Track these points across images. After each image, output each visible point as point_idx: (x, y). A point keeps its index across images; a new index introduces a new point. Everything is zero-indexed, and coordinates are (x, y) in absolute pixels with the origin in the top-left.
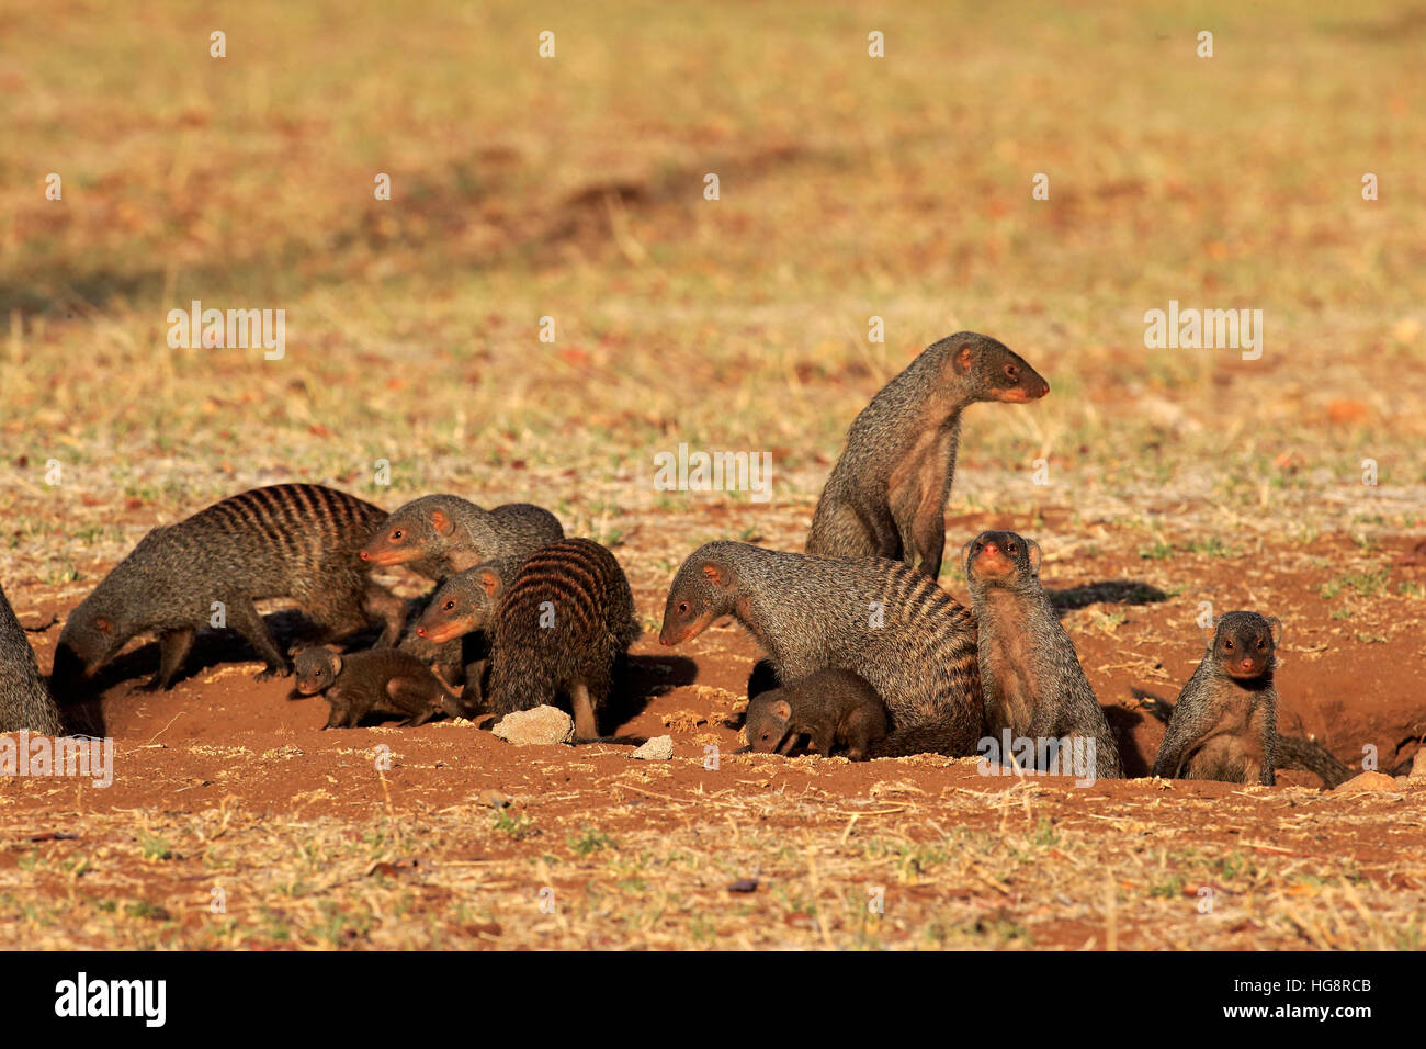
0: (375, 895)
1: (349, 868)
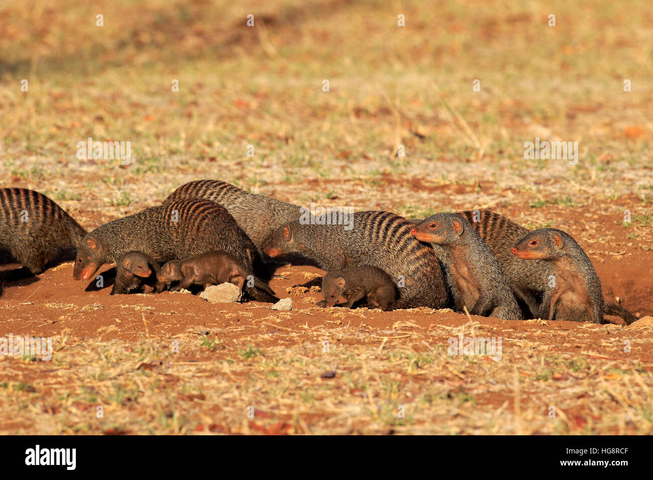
0: (141, 380)
1: (127, 365)
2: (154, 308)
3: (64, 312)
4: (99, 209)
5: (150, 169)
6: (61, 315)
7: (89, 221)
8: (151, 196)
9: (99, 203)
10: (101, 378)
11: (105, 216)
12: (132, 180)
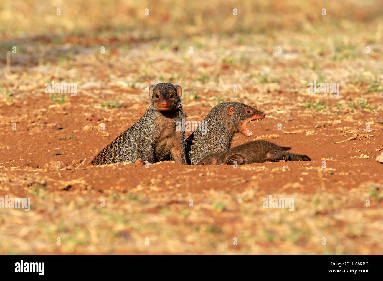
2: (334, 170)
3: (255, 173)
4: (297, 90)
5: (346, 56)
6: (252, 175)
7: (287, 100)
8: (344, 79)
9: (297, 85)
10: (281, 222)
11: (301, 96)
12: (329, 66)
